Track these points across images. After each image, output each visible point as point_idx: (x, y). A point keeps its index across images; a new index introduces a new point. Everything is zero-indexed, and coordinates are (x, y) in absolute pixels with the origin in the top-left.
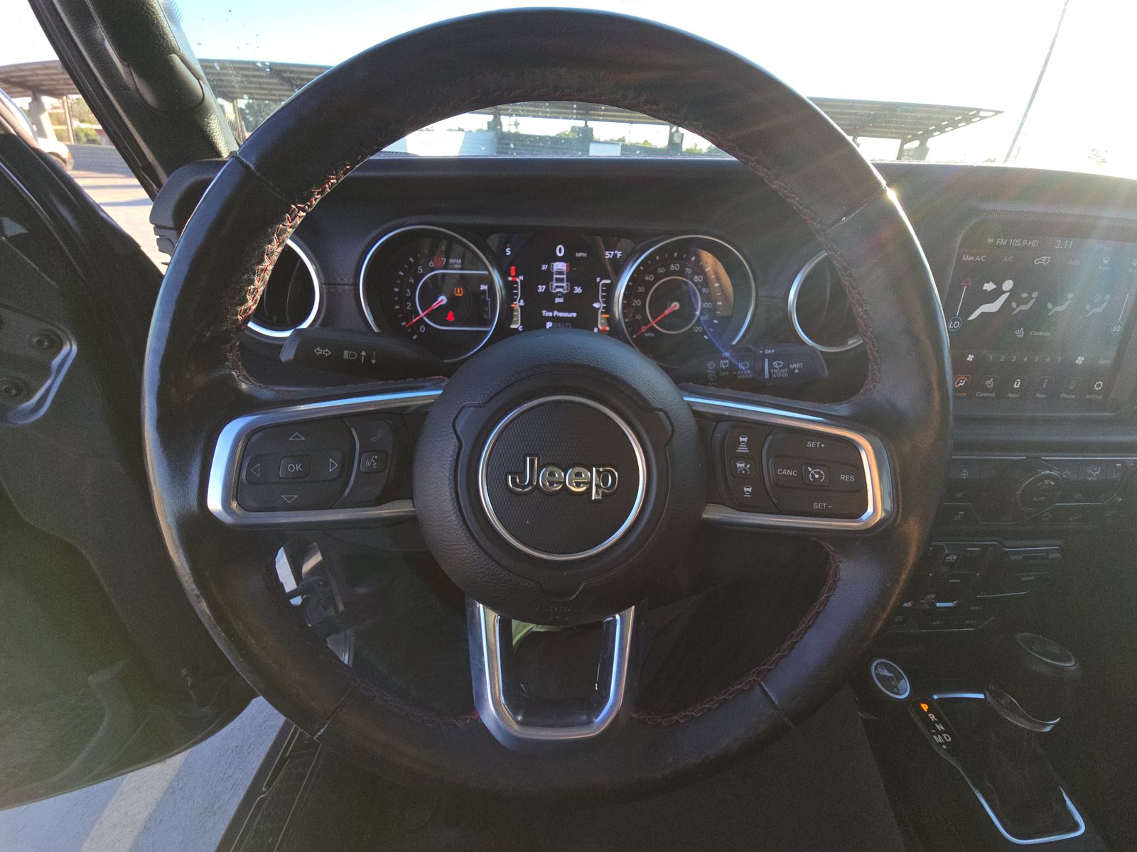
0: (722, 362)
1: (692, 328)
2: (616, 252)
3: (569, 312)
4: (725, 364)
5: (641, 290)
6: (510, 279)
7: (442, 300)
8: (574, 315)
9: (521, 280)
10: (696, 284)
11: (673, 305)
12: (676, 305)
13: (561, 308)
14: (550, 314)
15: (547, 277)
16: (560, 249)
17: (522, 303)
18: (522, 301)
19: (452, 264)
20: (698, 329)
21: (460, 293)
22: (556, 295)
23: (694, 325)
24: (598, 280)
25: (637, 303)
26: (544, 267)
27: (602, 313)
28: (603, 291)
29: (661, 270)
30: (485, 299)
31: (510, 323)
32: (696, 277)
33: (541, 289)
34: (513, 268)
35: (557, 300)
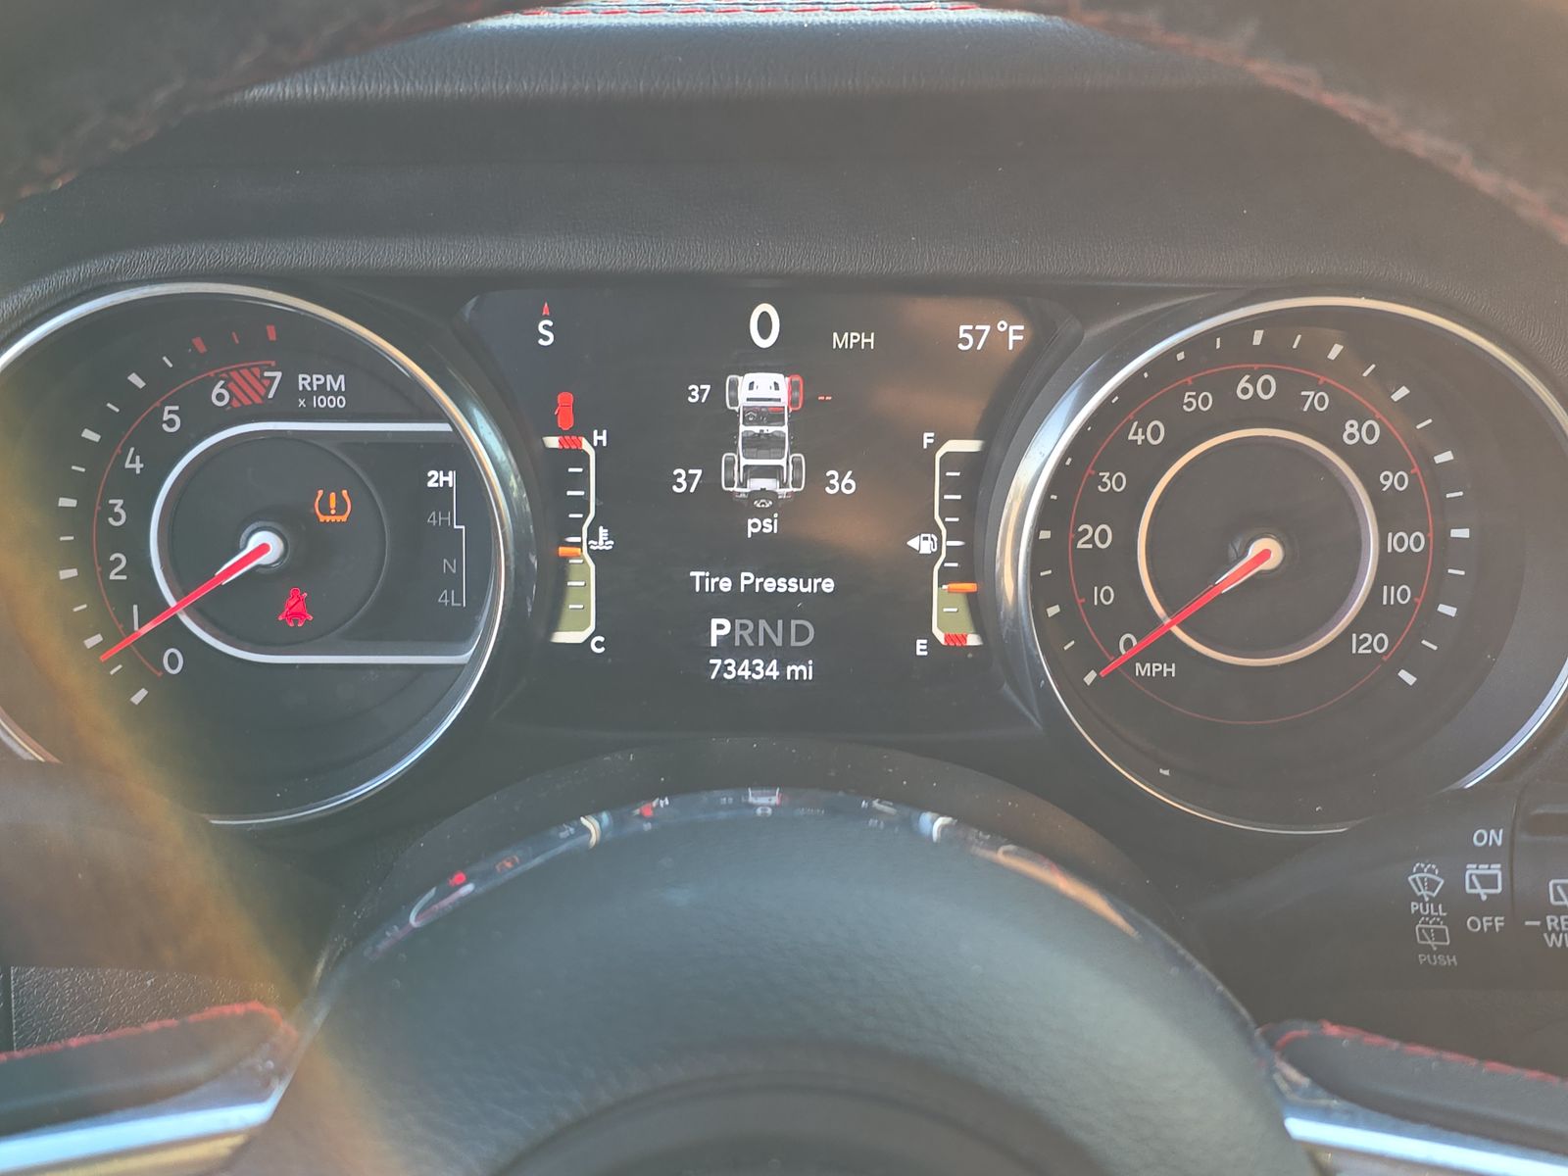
0: (1472, 870)
1: (1345, 636)
2: (1002, 325)
3: (804, 575)
4: (1488, 881)
5: (1112, 482)
6: (553, 442)
7: (263, 549)
8: (826, 585)
9: (598, 448)
10: (1354, 455)
11: (1255, 549)
12: (1267, 551)
13: (773, 556)
14: (726, 585)
15: (713, 433)
16: (765, 319)
17: (604, 541)
18: (603, 532)
19: (308, 395)
20: (1373, 643)
21: (340, 510)
22: (747, 506)
23: (1356, 626)
24: (928, 438)
25: (1096, 536)
26: (698, 393)
27: (946, 576)
28: (948, 486)
29: (1198, 402)
30: (446, 527)
31: (553, 625)
32: (1351, 427)
33: (685, 480)
34: (565, 398)
35: (753, 526)
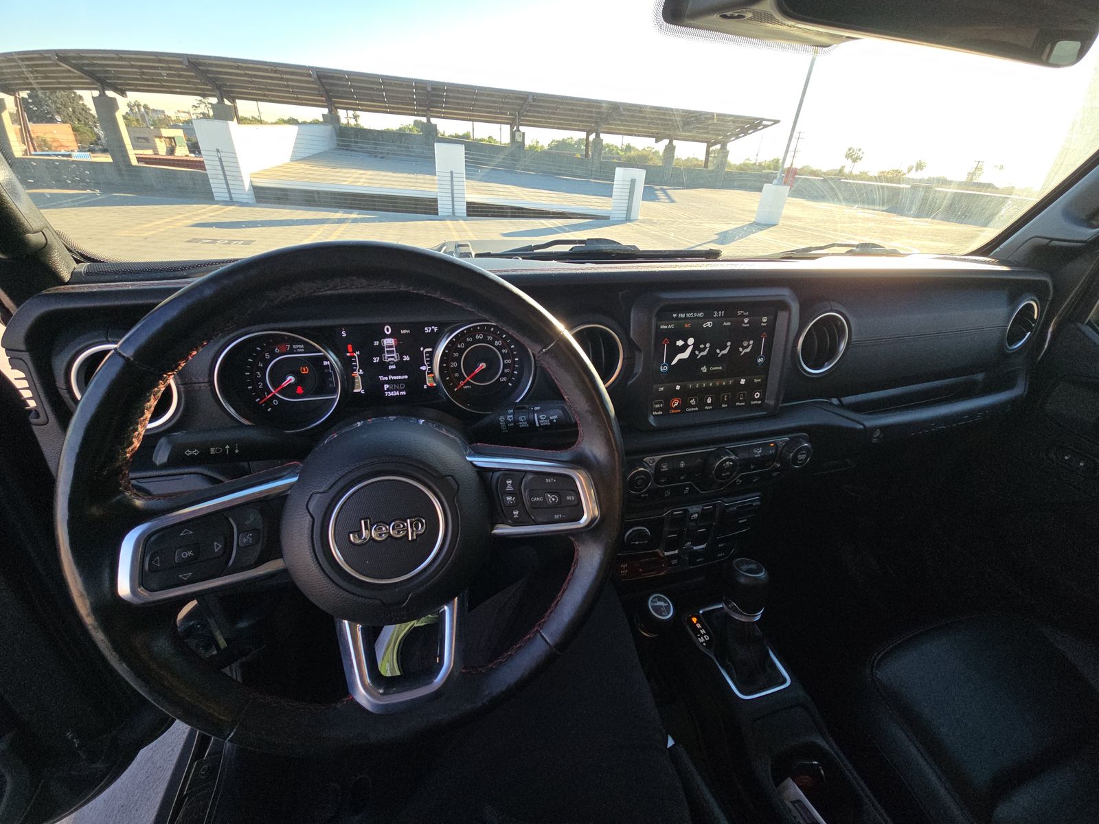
0: (508, 417)
1: (499, 378)
2: (433, 327)
3: (402, 375)
4: (511, 418)
5: (456, 355)
6: (348, 354)
7: (291, 379)
8: (406, 377)
9: (358, 355)
10: (497, 347)
11: (481, 365)
12: (483, 365)
13: (394, 373)
14: (386, 378)
15: (380, 351)
16: (387, 329)
17: (361, 372)
18: (361, 370)
19: (296, 349)
20: (504, 379)
21: (306, 371)
22: (389, 364)
23: (501, 376)
24: (422, 349)
25: (454, 365)
26: (376, 343)
27: (428, 373)
28: (427, 357)
29: (469, 340)
30: (329, 372)
31: (353, 388)
32: (496, 342)
33: (376, 360)
34: (350, 346)
35: (390, 367)
